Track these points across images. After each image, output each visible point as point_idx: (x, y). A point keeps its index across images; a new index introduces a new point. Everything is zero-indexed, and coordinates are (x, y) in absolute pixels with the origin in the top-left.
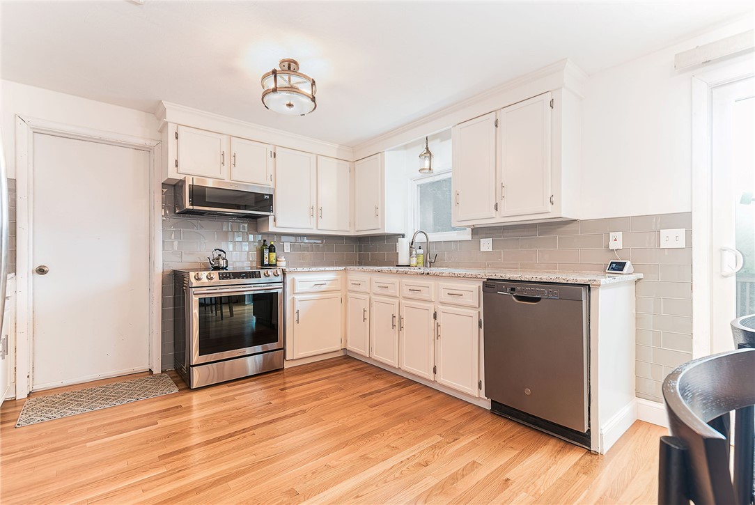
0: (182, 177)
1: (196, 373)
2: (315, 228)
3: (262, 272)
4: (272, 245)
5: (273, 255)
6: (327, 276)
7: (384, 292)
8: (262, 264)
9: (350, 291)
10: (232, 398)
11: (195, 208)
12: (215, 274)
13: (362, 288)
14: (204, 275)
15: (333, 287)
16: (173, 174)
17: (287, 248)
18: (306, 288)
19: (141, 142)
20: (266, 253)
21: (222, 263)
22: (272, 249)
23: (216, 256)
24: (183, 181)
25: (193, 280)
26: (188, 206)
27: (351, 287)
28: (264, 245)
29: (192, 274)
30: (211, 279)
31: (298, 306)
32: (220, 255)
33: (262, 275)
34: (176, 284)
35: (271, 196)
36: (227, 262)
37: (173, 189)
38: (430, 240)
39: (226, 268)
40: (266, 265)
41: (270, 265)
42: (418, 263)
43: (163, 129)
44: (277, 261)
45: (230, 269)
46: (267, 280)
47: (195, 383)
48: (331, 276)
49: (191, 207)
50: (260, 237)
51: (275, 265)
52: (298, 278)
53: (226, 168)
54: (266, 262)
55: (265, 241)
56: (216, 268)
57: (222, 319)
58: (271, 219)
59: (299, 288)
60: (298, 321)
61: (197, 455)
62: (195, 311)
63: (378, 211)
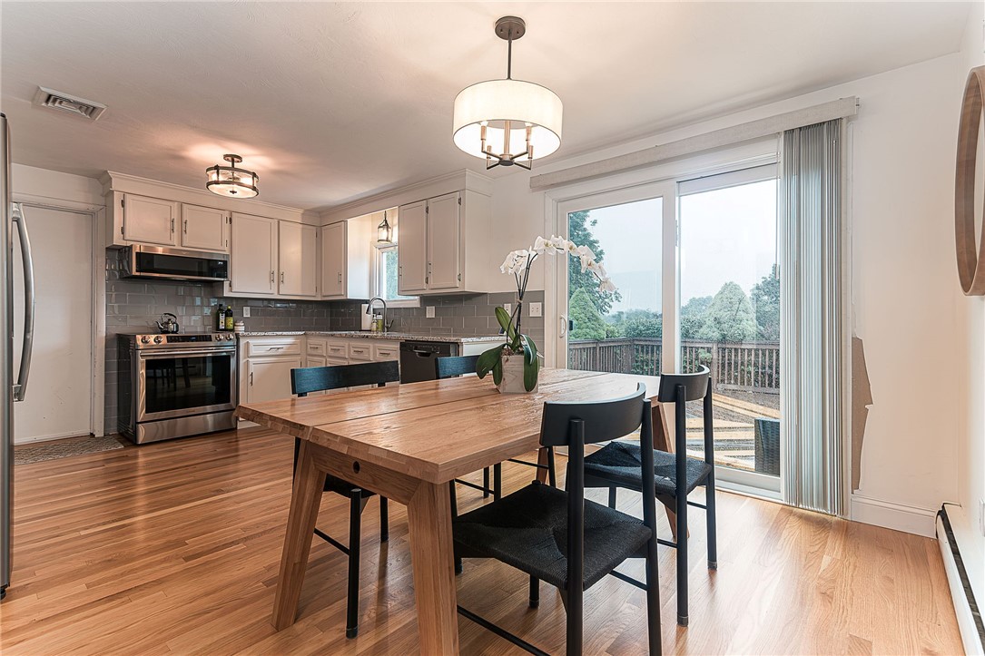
0: (129, 244)
1: (142, 430)
2: (276, 293)
3: (213, 336)
4: (229, 310)
5: (231, 320)
6: (284, 341)
7: (336, 355)
8: (217, 329)
9: (309, 355)
10: (180, 449)
11: (142, 274)
12: (164, 339)
13: (319, 352)
14: (152, 338)
15: (291, 351)
16: (118, 240)
17: (247, 312)
18: (262, 351)
19: (82, 206)
20: (222, 318)
21: (172, 327)
22: (229, 314)
23: (165, 320)
24: (131, 247)
25: (139, 342)
26: (134, 273)
27: (310, 351)
28: (220, 310)
29: (139, 337)
30: (159, 342)
31: (252, 369)
32: (169, 320)
33: (213, 338)
34: (122, 347)
35: (225, 262)
36: (177, 326)
37: (119, 253)
38: (387, 307)
39: (176, 333)
40: (222, 330)
41: (226, 330)
42: (377, 328)
43: (109, 194)
44: (234, 325)
45: (182, 332)
46: (219, 344)
47: (141, 439)
48: (290, 340)
49: (138, 274)
50: (214, 302)
51: (233, 330)
52: (252, 341)
53: (176, 235)
54: (222, 326)
55: (221, 305)
56: (164, 332)
57: (175, 390)
58: (226, 284)
59: (253, 351)
60: (252, 383)
61: (142, 480)
62: (142, 371)
63: (342, 278)
